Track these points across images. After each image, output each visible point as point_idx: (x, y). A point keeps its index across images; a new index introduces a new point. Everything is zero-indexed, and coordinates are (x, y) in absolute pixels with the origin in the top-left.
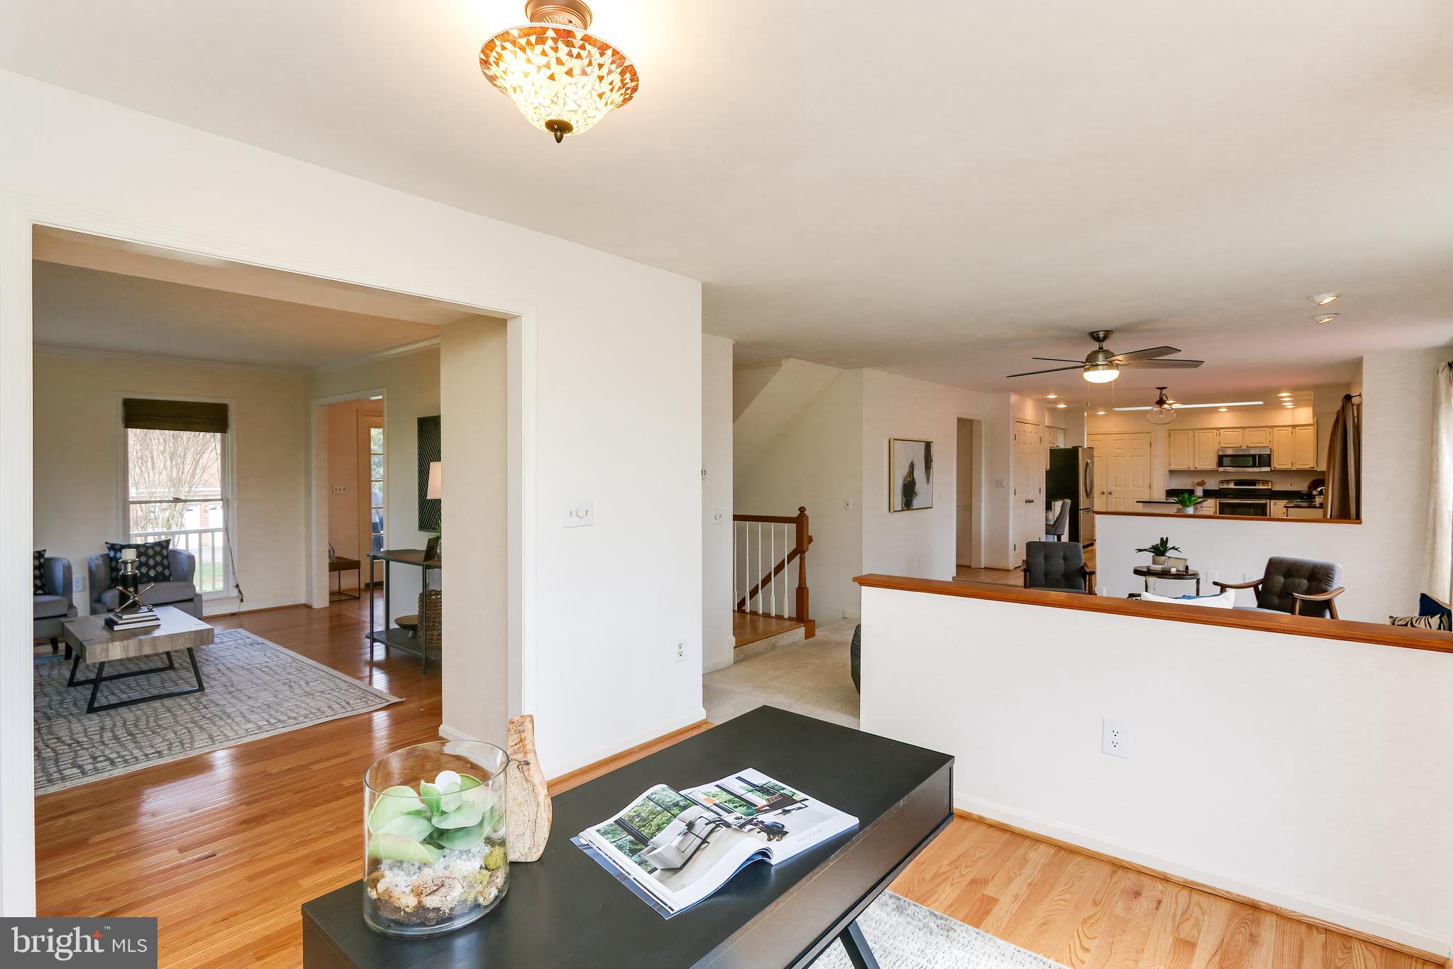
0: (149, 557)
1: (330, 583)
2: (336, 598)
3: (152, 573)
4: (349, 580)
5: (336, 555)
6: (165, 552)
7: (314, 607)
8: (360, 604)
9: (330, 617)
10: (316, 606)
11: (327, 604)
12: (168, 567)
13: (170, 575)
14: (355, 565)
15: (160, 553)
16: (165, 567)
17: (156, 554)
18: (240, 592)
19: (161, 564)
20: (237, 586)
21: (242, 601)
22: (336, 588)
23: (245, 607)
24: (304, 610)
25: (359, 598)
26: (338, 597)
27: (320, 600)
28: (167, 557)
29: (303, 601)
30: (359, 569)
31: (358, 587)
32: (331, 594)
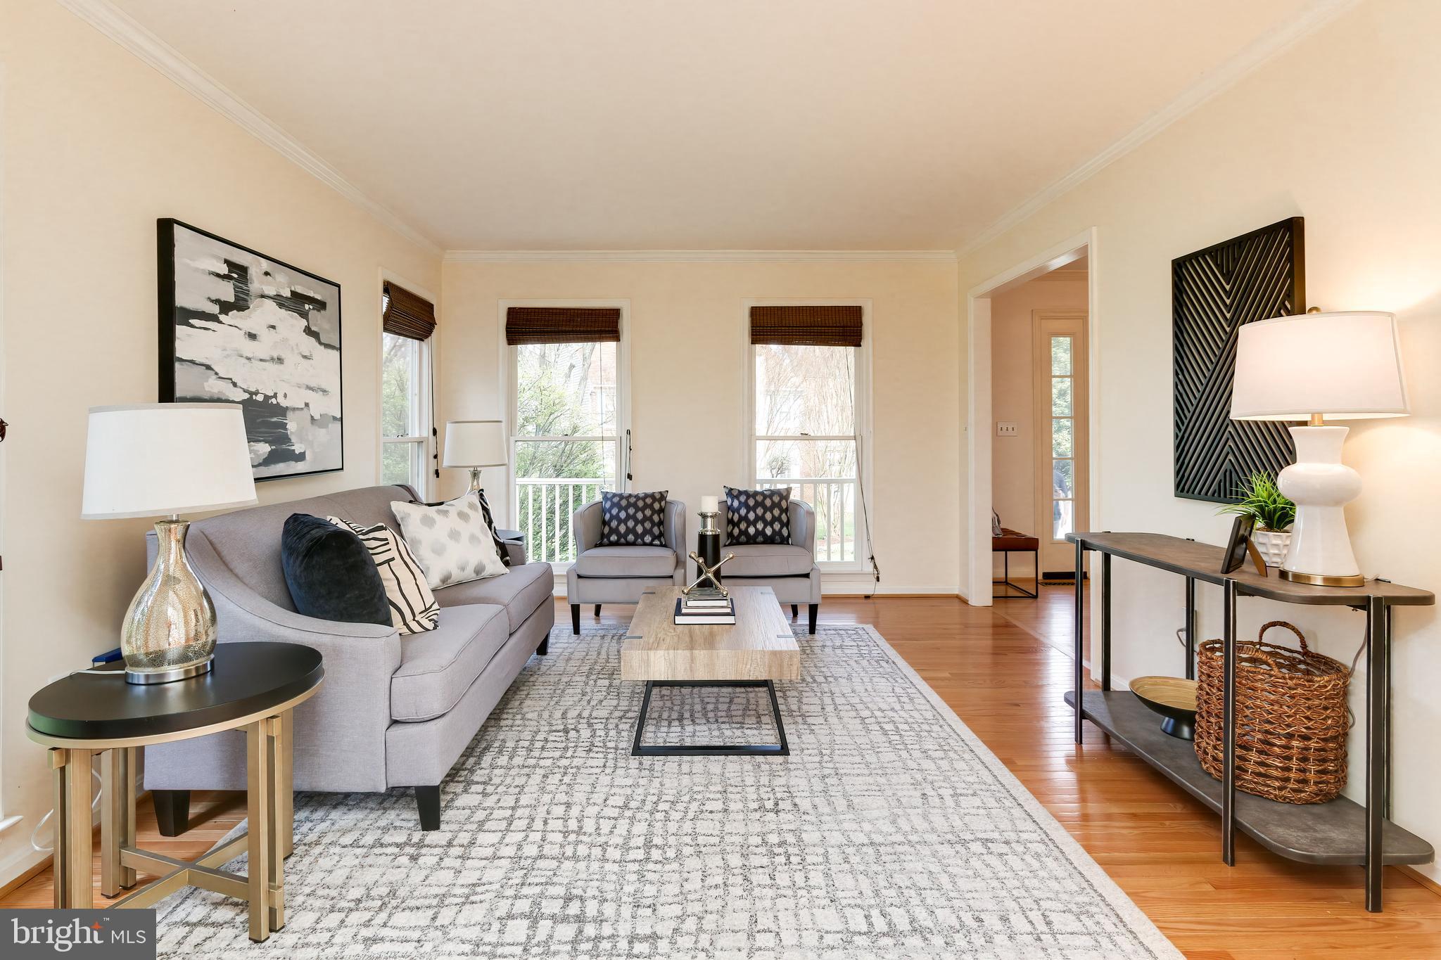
0: (766, 509)
1: (995, 566)
2: (1002, 590)
3: (769, 531)
4: (1022, 567)
5: (1003, 526)
6: (784, 504)
7: (970, 603)
8: (1037, 608)
9: (995, 626)
10: (975, 601)
11: (989, 602)
12: (787, 524)
13: (789, 535)
14: (1030, 545)
15: (778, 505)
16: (783, 525)
17: (774, 505)
18: (875, 567)
19: (779, 519)
20: (872, 558)
21: (878, 579)
22: (1001, 575)
23: (881, 589)
24: (956, 604)
25: (1036, 597)
26: (1006, 590)
27: (981, 595)
28: (786, 510)
29: (956, 592)
30: (1036, 550)
31: (1034, 576)
32: (995, 583)
